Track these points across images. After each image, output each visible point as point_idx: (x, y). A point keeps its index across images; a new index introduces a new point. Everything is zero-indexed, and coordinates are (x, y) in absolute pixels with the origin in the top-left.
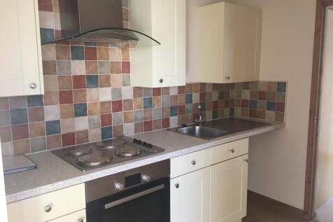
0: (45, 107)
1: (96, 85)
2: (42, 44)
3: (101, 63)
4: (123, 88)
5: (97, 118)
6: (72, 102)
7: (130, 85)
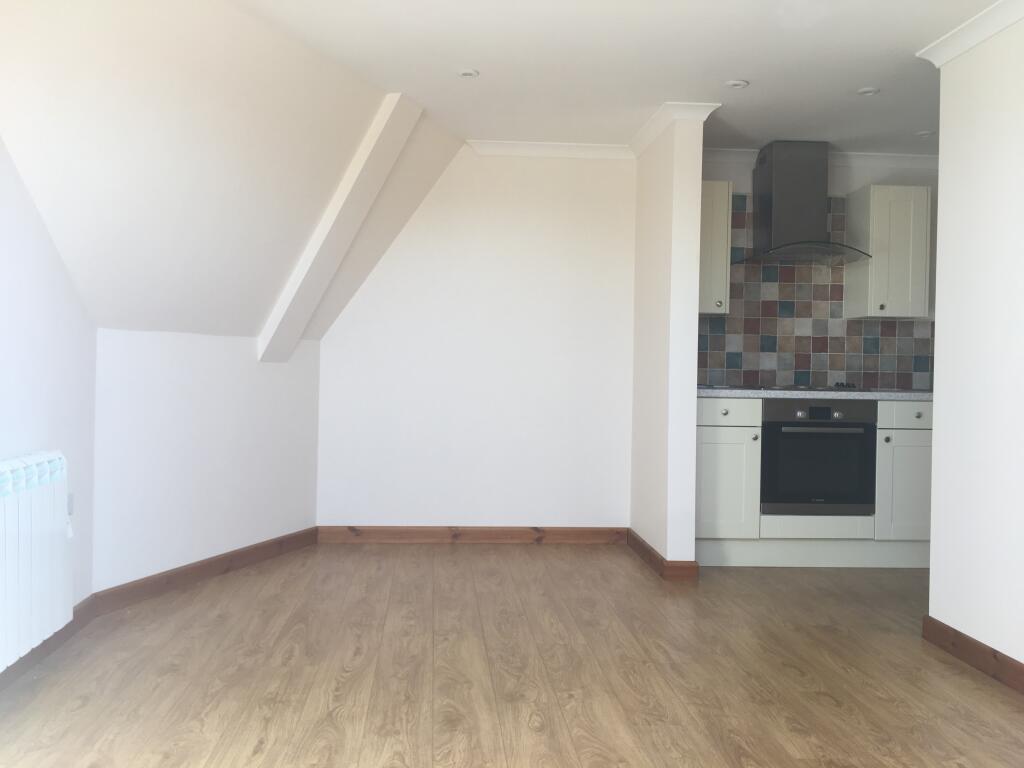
0: (727, 336)
1: (791, 314)
2: (732, 264)
3: (800, 286)
4: (830, 320)
5: (789, 357)
6: (758, 333)
7: (841, 317)
